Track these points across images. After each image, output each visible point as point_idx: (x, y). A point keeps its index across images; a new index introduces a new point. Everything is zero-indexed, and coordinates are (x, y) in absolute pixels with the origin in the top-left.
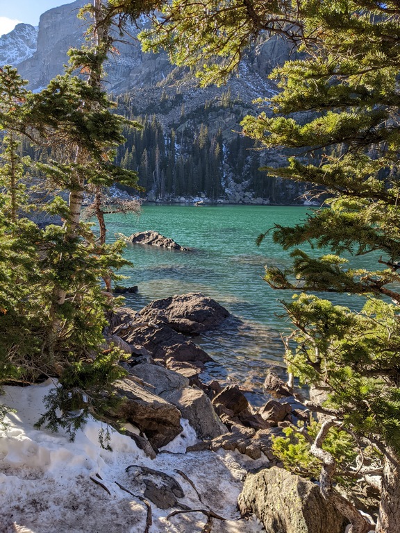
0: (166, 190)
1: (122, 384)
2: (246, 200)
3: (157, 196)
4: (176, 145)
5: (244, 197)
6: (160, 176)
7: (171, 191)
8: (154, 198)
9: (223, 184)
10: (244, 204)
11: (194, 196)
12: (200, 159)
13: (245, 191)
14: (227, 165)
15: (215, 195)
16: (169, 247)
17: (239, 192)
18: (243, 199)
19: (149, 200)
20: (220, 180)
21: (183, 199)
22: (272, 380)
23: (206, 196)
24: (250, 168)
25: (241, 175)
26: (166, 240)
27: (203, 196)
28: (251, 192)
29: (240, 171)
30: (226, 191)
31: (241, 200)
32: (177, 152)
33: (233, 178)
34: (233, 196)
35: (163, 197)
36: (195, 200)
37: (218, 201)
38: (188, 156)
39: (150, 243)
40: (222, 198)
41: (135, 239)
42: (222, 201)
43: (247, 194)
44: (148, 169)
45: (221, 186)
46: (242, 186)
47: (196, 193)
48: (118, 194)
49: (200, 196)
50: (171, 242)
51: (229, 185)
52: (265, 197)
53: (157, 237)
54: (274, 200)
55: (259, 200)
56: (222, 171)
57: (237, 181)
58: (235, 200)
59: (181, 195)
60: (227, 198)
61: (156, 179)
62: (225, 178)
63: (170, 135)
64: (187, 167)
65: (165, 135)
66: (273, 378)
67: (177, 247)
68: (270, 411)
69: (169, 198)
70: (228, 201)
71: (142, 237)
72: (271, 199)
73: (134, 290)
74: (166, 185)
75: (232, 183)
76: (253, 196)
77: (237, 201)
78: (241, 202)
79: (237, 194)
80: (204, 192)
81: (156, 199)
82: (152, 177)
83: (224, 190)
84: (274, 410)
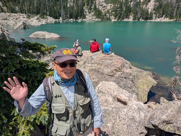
5: (92, 18)
6: (63, 12)
13: (92, 16)
19: (60, 20)
20: (84, 12)
25: (91, 11)
33: (88, 11)
38: (72, 4)
43: (93, 17)
46: (91, 14)
51: (87, 14)
52: (99, 18)
56: (84, 9)
57: (89, 13)
59: (71, 18)
69: (67, 19)
70: (87, 20)
74: (66, 15)
76: (95, 18)
77: (90, 20)
79: (90, 17)
80: (79, 17)
83: (85, 16)
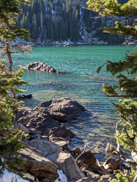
0: (47, 38)
1: (24, 151)
2: (94, 42)
3: (42, 41)
4: (52, 11)
5: (93, 41)
6: (44, 30)
7: (50, 38)
8: (40, 42)
9: (80, 33)
10: (93, 45)
11: (64, 41)
12: (67, 19)
13: (93, 37)
14: (83, 22)
15: (76, 40)
16: (50, 71)
17: (90, 38)
18: (92, 42)
19: (37, 43)
20: (79, 31)
21: (57, 42)
22: (110, 146)
23: (71, 41)
24: (96, 24)
25: (91, 28)
26: (47, 67)
27: (69, 40)
28: (97, 38)
29: (90, 25)
30: (82, 37)
31: (91, 42)
32: (53, 15)
33: (86, 30)
34: (86, 40)
35: (46, 42)
36: (64, 43)
37: (78, 43)
38: (59, 17)
39: (38, 69)
40: (80, 42)
41: (30, 67)
42: (80, 43)
43: (94, 39)
44: (37, 26)
45: (79, 35)
46: (92, 34)
47: (65, 39)
48: (19, 40)
49: (67, 41)
50: (50, 68)
51: (84, 34)
52: (105, 40)
53: (42, 65)
54: (110, 42)
55: (102, 42)
56: (79, 26)
57: (89, 32)
58: (88, 42)
59: (56, 40)
60: (83, 42)
61: (41, 31)
62: (82, 30)
63: (49, 5)
64: (59, 23)
65: (46, 5)
66: (111, 145)
67: (54, 71)
68: (109, 164)
69: (49, 42)
70: (83, 43)
71: (33, 65)
72: (109, 42)
73: (30, 97)
74: (47, 35)
75: (86, 33)
76: (98, 40)
77: (89, 43)
78: (91, 44)
79: (88, 39)
80: (69, 38)
81: (42, 43)
82: (39, 30)
83: (81, 37)
84: (112, 163)
